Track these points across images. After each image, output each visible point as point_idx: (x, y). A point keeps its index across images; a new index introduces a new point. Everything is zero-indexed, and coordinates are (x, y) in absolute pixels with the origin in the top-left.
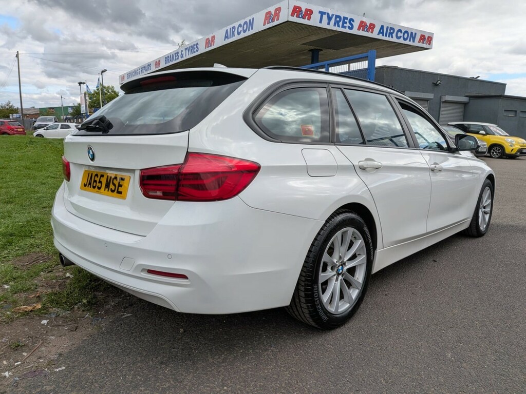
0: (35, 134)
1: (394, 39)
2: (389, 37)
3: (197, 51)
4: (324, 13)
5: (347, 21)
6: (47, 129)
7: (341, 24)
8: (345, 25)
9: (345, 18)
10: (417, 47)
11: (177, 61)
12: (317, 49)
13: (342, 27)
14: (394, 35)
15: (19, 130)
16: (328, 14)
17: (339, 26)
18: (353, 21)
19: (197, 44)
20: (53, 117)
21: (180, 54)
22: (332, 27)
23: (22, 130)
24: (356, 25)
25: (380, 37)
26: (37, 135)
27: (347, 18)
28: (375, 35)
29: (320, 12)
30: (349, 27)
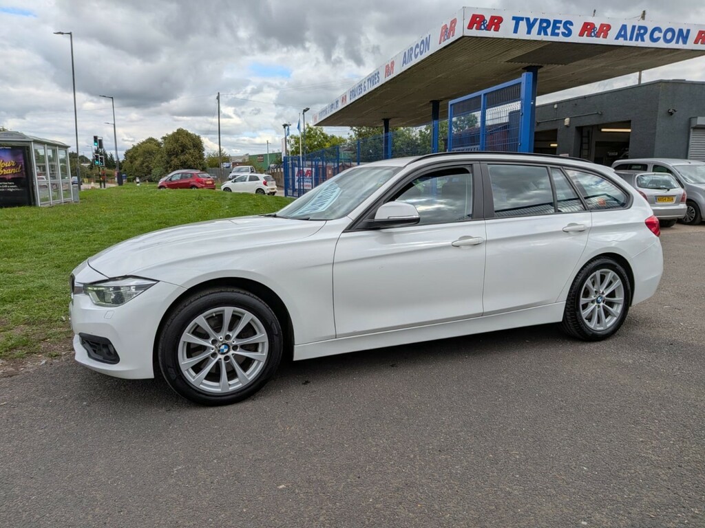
0: (223, 187)
1: (647, 43)
2: (637, 40)
3: (378, 81)
4: (522, 19)
5: (561, 26)
6: (235, 182)
7: (549, 30)
8: (557, 31)
9: (556, 22)
10: (692, 50)
11: (361, 95)
12: (534, 66)
13: (551, 35)
14: (647, 37)
15: (207, 183)
16: (528, 19)
17: (546, 34)
18: (571, 24)
19: (378, 73)
20: (250, 167)
21: (363, 87)
22: (534, 35)
23: (211, 182)
24: (576, 29)
25: (621, 42)
26: (224, 189)
27: (560, 22)
28: (610, 40)
29: (514, 18)
30: (564, 34)
